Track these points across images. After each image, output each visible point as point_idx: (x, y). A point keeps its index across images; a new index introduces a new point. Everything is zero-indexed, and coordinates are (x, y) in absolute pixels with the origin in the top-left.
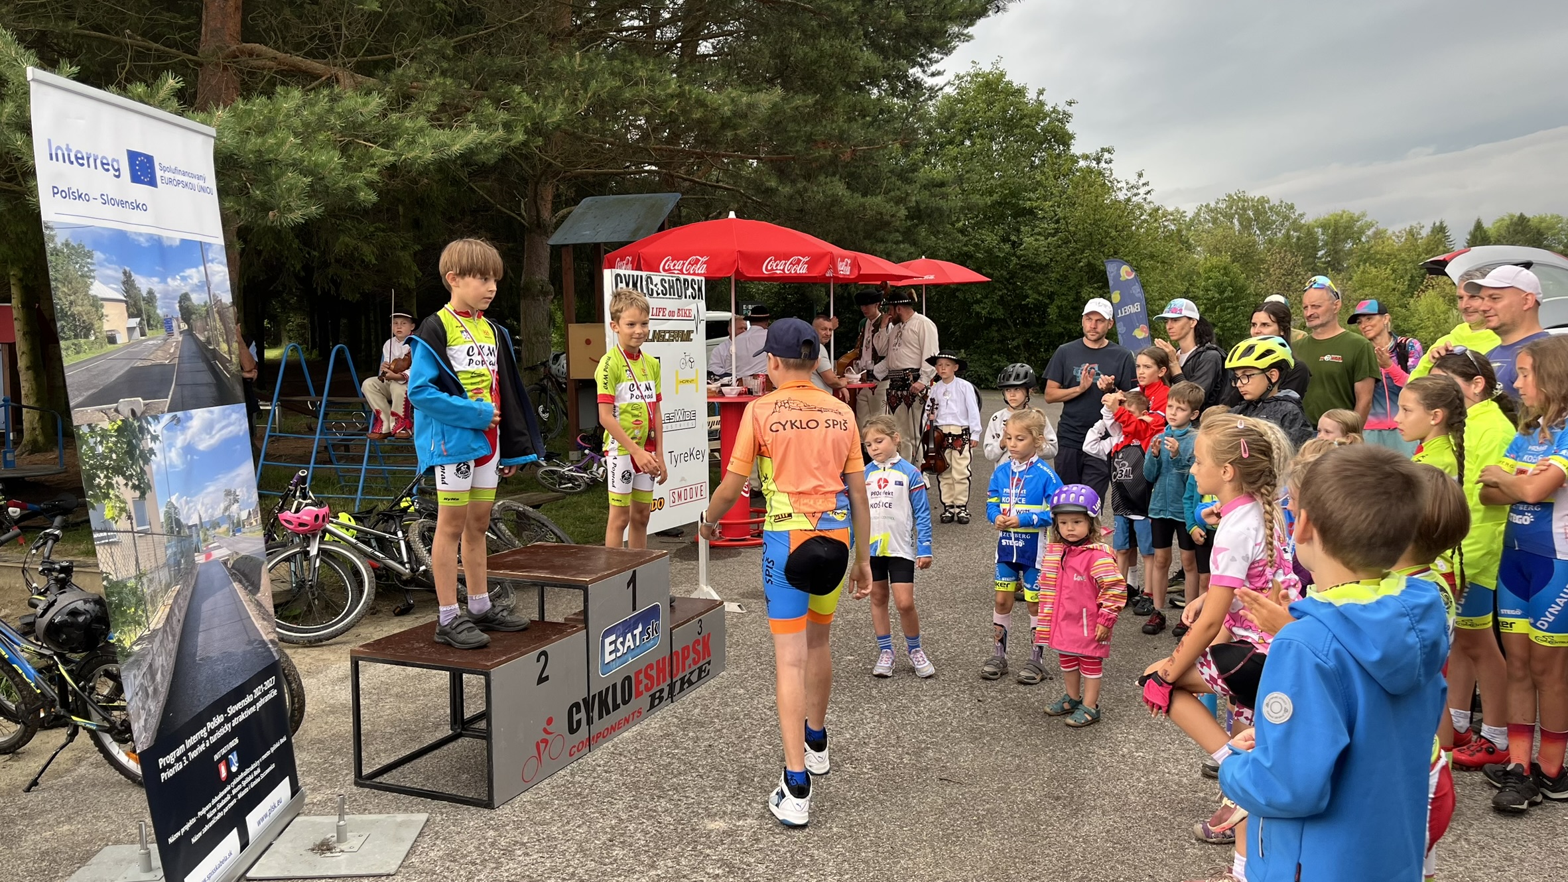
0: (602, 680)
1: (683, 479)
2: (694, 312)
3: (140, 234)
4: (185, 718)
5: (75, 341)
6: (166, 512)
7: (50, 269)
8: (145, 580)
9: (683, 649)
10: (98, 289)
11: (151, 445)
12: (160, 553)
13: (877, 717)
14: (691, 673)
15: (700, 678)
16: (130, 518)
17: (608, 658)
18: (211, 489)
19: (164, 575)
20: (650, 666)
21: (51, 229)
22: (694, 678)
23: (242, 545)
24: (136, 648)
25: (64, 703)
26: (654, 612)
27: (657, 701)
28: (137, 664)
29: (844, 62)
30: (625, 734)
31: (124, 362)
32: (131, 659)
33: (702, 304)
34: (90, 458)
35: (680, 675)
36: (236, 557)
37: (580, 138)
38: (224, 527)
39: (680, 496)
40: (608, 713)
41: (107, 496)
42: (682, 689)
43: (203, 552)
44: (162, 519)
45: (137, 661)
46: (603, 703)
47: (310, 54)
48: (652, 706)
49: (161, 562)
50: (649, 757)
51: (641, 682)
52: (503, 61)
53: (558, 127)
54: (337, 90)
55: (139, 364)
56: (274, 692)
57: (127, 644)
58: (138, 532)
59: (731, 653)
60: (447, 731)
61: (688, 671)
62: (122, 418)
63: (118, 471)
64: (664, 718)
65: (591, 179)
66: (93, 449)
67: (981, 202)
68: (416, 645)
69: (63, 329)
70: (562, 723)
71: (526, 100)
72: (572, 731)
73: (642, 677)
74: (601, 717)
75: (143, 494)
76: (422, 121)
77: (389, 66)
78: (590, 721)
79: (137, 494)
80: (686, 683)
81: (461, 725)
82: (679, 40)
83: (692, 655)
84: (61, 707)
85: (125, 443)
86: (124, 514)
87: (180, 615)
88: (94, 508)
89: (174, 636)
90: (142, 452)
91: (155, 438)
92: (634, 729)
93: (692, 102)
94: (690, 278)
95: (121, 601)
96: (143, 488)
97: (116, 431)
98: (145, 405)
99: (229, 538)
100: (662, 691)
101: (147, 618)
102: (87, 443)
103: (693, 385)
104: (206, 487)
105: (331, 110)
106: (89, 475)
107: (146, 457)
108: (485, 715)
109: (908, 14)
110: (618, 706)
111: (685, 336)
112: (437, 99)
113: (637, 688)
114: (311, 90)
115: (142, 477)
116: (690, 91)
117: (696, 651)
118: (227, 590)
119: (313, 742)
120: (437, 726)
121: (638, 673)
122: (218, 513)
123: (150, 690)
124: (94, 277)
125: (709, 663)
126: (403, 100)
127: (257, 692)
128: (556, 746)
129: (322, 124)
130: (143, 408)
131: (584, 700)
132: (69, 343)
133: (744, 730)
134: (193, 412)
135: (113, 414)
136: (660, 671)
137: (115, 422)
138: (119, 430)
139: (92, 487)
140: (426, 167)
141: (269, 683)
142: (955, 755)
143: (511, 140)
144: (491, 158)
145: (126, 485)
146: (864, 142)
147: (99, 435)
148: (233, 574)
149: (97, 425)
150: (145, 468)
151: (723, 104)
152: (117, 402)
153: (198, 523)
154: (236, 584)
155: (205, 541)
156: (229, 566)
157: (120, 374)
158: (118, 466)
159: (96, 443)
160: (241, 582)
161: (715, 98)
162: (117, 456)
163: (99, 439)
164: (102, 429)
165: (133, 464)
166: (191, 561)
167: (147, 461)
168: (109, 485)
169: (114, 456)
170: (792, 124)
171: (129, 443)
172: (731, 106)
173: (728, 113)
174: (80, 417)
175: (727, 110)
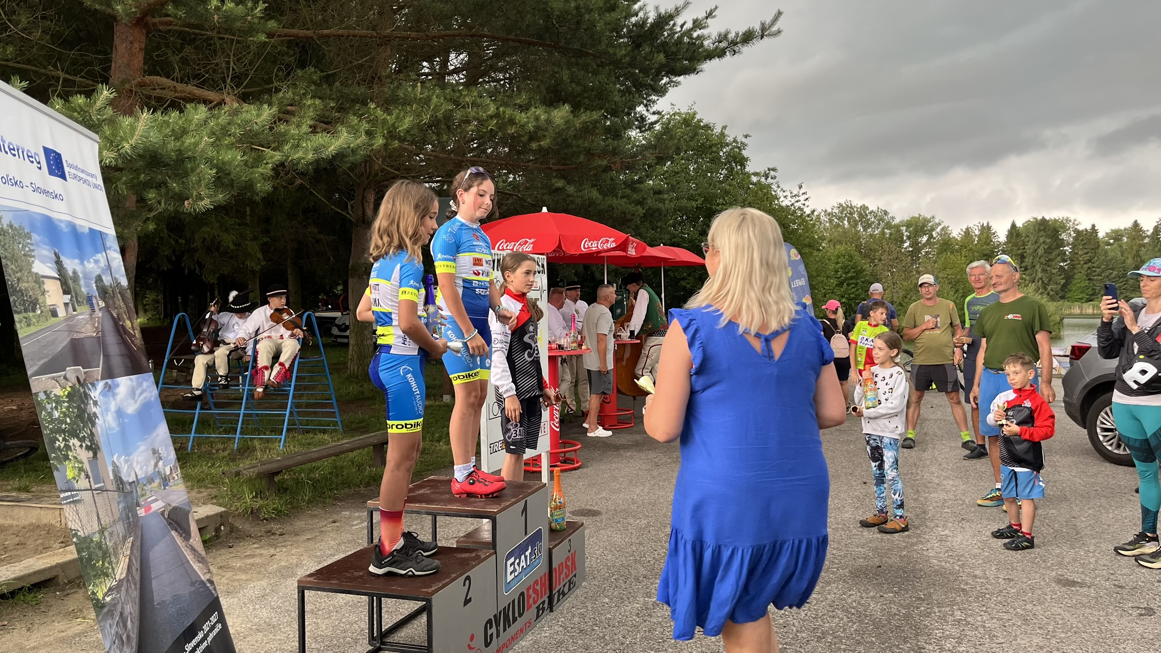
5: (26, 315)
6: (113, 471)
8: (107, 534)
10: (38, 267)
11: (94, 410)
12: (114, 507)
16: (88, 476)
17: (509, 578)
19: (121, 528)
26: (538, 535)
27: (541, 612)
31: (65, 334)
33: (545, 279)
34: (48, 423)
36: (170, 508)
41: (67, 457)
43: (143, 506)
44: (112, 477)
49: (117, 516)
51: (530, 596)
55: (76, 336)
56: (220, 626)
58: (96, 490)
62: (70, 384)
63: (73, 434)
66: (50, 414)
69: (15, 304)
70: (480, 639)
72: (488, 644)
73: (531, 592)
75: (95, 454)
78: (498, 635)
79: (91, 454)
85: (75, 407)
86: (83, 474)
87: (137, 565)
89: (136, 585)
90: (89, 415)
91: (96, 403)
93: (506, 120)
96: (94, 448)
97: (67, 397)
98: (85, 373)
99: (161, 492)
101: (113, 569)
102: (44, 409)
106: (50, 439)
107: (92, 420)
115: (92, 438)
116: (504, 113)
118: (168, 538)
121: (528, 588)
122: (150, 469)
123: (125, 639)
124: (34, 257)
127: (206, 628)
130: (83, 376)
131: (495, 616)
132: (22, 316)
135: (62, 381)
137: (65, 388)
139: (52, 449)
141: (211, 619)
145: (81, 446)
147: (54, 401)
148: (170, 524)
149: (51, 392)
150: (94, 431)
151: (528, 122)
152: (64, 370)
153: (135, 480)
154: (173, 533)
155: (143, 495)
156: (166, 516)
157: (64, 344)
158: (72, 428)
159: (52, 408)
160: (176, 530)
161: (522, 117)
162: (71, 420)
163: (54, 405)
164: (55, 395)
165: (84, 427)
166: (136, 515)
167: (94, 424)
168: (68, 447)
169: (68, 420)
170: (574, 142)
171: (79, 408)
172: (535, 123)
173: (532, 128)
174: (38, 384)
175: (531, 126)
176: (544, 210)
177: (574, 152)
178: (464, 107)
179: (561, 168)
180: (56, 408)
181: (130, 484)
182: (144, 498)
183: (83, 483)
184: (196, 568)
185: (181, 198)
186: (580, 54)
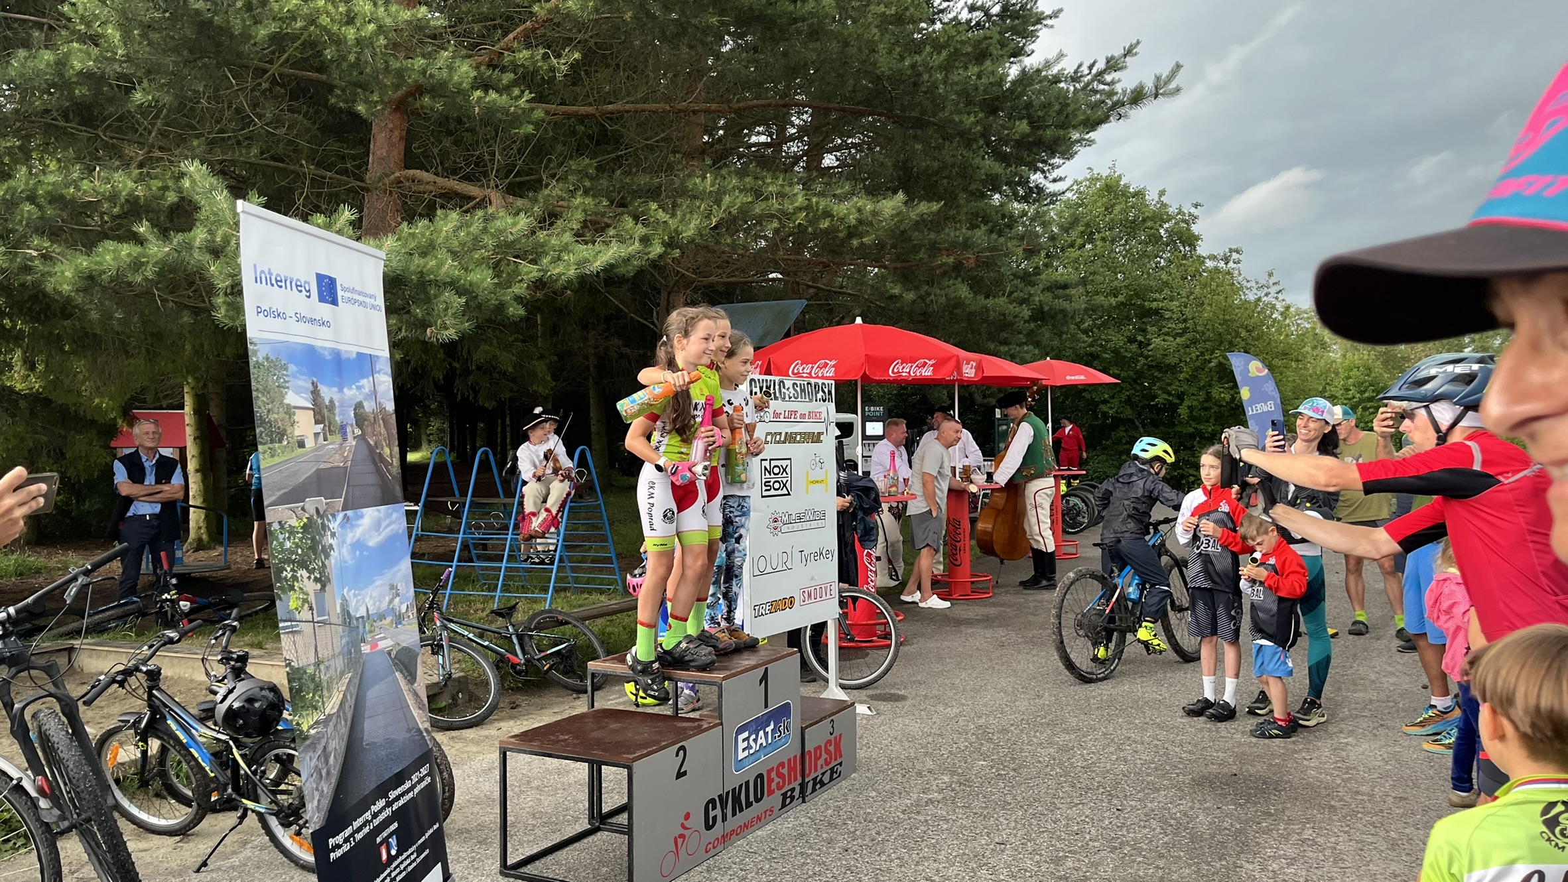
0: (736, 777)
1: (812, 579)
2: (824, 415)
3: (325, 348)
4: (353, 800)
5: (271, 446)
6: (342, 605)
7: (252, 381)
8: (322, 667)
9: (816, 749)
10: (292, 398)
11: (331, 541)
12: (337, 641)
13: (1013, 824)
14: (823, 774)
15: (831, 779)
16: (311, 608)
17: (741, 755)
18: (378, 583)
19: (339, 663)
20: (782, 765)
21: (255, 345)
22: (826, 779)
23: (402, 637)
24: (312, 732)
25: (236, 789)
26: (784, 710)
27: (788, 800)
28: (313, 747)
29: (966, 172)
30: (759, 833)
31: (311, 464)
32: (308, 742)
33: (832, 406)
34: (279, 553)
35: (813, 775)
36: (398, 648)
37: (714, 251)
38: (389, 619)
39: (810, 595)
40: (741, 810)
41: (292, 588)
42: (814, 790)
43: (369, 643)
44: (339, 610)
45: (312, 743)
46: (736, 800)
47: (467, 178)
48: (784, 805)
49: (337, 650)
50: (783, 857)
51: (773, 780)
52: (643, 180)
53: (692, 241)
54: (490, 210)
55: (322, 466)
56: (429, 779)
57: (305, 727)
58: (318, 622)
59: (861, 754)
60: (584, 825)
61: (820, 772)
62: (308, 515)
63: (303, 564)
64: (796, 818)
65: (721, 289)
66: (282, 544)
67: (1106, 303)
68: (562, 737)
69: (261, 435)
70: (698, 820)
71: (662, 216)
72: (708, 827)
73: (773, 775)
74: (734, 814)
75: (323, 587)
76: (567, 237)
77: (537, 185)
78: (724, 819)
79: (319, 586)
80: (819, 784)
81: (600, 820)
82: (805, 153)
83: (824, 756)
84: (233, 790)
85: (309, 539)
86: (306, 605)
87: (351, 701)
88: (280, 599)
89: (346, 721)
90: (323, 547)
91: (333, 535)
92: (768, 827)
93: (820, 212)
94: (820, 382)
95: (301, 686)
96: (323, 581)
97: (302, 528)
98: (326, 504)
99: (392, 630)
100: (793, 790)
101: (323, 703)
102: (277, 539)
103: (823, 485)
104: (374, 582)
105: (485, 230)
106: (278, 569)
107: (326, 553)
108: (626, 808)
109: (1030, 123)
110: (751, 804)
111: (816, 438)
112: (580, 216)
113: (769, 786)
114: (466, 212)
115: (323, 571)
116: (817, 203)
117: (828, 752)
118: (390, 678)
119: (460, 832)
120: (576, 819)
121: (770, 771)
122: (384, 606)
123: (324, 772)
124: (287, 391)
125: (840, 764)
126: (549, 218)
127: (415, 778)
128: (693, 842)
129: (476, 243)
130: (324, 507)
131: (720, 797)
132: (266, 447)
133: (878, 833)
134: (365, 510)
135: (300, 512)
136: (791, 769)
137: (302, 519)
138: (305, 527)
139: (279, 579)
140: (570, 282)
141: (424, 771)
142: (1096, 865)
143: (649, 253)
144: (629, 271)
145: (309, 578)
146: (990, 249)
147: (288, 531)
148: (395, 664)
149: (285, 523)
150: (326, 562)
151: (849, 214)
152: (304, 501)
153: (362, 615)
154: (398, 675)
155: (370, 632)
156: (392, 656)
157: (308, 474)
158: (303, 559)
159: (284, 539)
160: (401, 672)
161: (840, 209)
162: (303, 550)
163: (287, 535)
164: (290, 526)
165: (316, 559)
166: (359, 651)
167: (327, 555)
168: (295, 578)
169: (300, 551)
170: (916, 234)
171: (313, 539)
172: (857, 215)
173: (854, 222)
174: (274, 514)
175: (852, 219)
176: (859, 320)
177: (914, 246)
178: (767, 199)
179: (899, 265)
180: (289, 538)
181: (358, 619)
182: (372, 635)
183: (306, 615)
184: (415, 715)
185: (424, 324)
186: (920, 124)
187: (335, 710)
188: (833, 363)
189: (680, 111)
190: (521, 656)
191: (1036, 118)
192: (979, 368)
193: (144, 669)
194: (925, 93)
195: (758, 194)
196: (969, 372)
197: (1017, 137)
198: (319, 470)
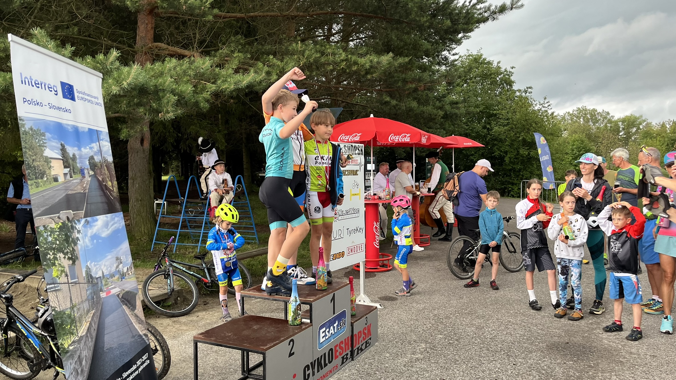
1: (353, 242)
2: (359, 161)
5: (36, 181)
6: (86, 271)
7: (22, 142)
8: (75, 309)
10: (48, 153)
11: (77, 236)
12: (84, 293)
14: (362, 345)
15: (366, 347)
16: (67, 275)
19: (86, 306)
21: (24, 121)
22: (364, 347)
23: (126, 285)
24: (71, 348)
26: (343, 315)
28: (72, 356)
31: (63, 191)
32: (70, 353)
35: (357, 346)
36: (123, 292)
38: (116, 277)
39: (352, 250)
41: (54, 264)
42: (357, 354)
43: (105, 291)
44: (84, 275)
47: (183, 47)
49: (85, 298)
52: (267, 47)
55: (70, 192)
56: (148, 361)
57: (66, 346)
58: (71, 283)
61: (360, 344)
62: (62, 221)
63: (60, 250)
66: (46, 239)
69: (29, 174)
71: (276, 62)
74: (318, 371)
75: (74, 262)
76: (230, 71)
77: (216, 49)
78: (314, 374)
79: (71, 262)
80: (360, 350)
85: (63, 235)
86: (64, 274)
87: (95, 326)
88: (46, 271)
89: (92, 338)
90: (73, 239)
91: (79, 232)
93: (352, 62)
95: (62, 322)
96: (74, 259)
97: (59, 229)
98: (74, 214)
99: (119, 282)
100: (347, 355)
102: (42, 236)
103: (358, 196)
105: (189, 68)
106: (43, 254)
107: (74, 242)
109: (451, 22)
111: (355, 173)
112: (237, 62)
115: (73, 253)
116: (351, 58)
117: (364, 333)
118: (120, 310)
123: (79, 371)
124: (46, 147)
125: (370, 339)
126: (222, 64)
127: (139, 362)
130: (73, 216)
131: (311, 363)
135: (57, 219)
136: (346, 344)
137: (58, 224)
139: (45, 259)
140: (231, 92)
141: (145, 357)
143: (271, 79)
145: (65, 258)
146: (431, 81)
147: (50, 231)
148: (122, 301)
149: (48, 226)
150: (75, 248)
151: (366, 63)
152: (59, 213)
153: (101, 276)
154: (124, 307)
155: (106, 285)
156: (120, 297)
157: (60, 198)
158: (60, 247)
159: (47, 236)
160: (126, 305)
161: (362, 61)
162: (60, 242)
163: (49, 233)
164: (51, 228)
165: (68, 246)
166: (99, 297)
167: (76, 244)
168: (55, 258)
169: (58, 242)
170: (396, 74)
171: (66, 235)
172: (370, 64)
173: (368, 67)
174: (39, 222)
175: (367, 66)
176: (372, 116)
177: (395, 81)
178: (327, 55)
179: (388, 90)
180: (50, 235)
181: (97, 278)
182: (106, 286)
183: (63, 279)
184: (137, 327)
186: (399, 22)
187: (84, 333)
188: (360, 134)
189: (285, 16)
190: (209, 279)
191: (454, 20)
192: (429, 139)
193: (4, 296)
194: (402, 7)
195: (323, 54)
196: (424, 141)
197: (445, 28)
198: (67, 194)
